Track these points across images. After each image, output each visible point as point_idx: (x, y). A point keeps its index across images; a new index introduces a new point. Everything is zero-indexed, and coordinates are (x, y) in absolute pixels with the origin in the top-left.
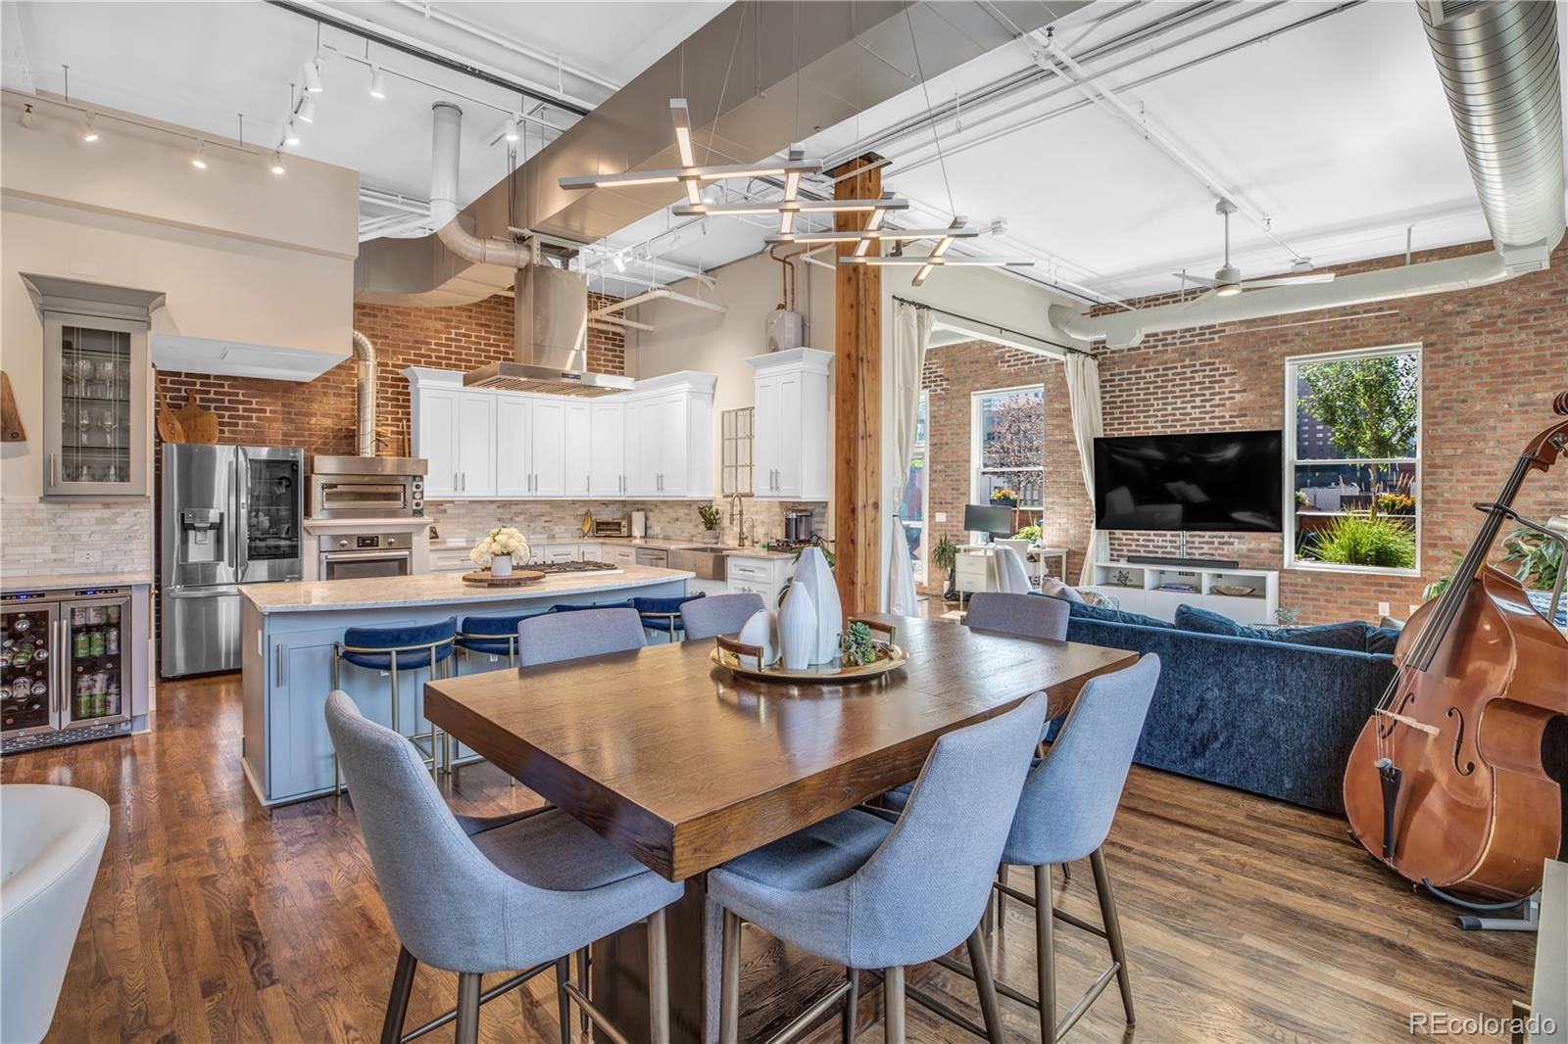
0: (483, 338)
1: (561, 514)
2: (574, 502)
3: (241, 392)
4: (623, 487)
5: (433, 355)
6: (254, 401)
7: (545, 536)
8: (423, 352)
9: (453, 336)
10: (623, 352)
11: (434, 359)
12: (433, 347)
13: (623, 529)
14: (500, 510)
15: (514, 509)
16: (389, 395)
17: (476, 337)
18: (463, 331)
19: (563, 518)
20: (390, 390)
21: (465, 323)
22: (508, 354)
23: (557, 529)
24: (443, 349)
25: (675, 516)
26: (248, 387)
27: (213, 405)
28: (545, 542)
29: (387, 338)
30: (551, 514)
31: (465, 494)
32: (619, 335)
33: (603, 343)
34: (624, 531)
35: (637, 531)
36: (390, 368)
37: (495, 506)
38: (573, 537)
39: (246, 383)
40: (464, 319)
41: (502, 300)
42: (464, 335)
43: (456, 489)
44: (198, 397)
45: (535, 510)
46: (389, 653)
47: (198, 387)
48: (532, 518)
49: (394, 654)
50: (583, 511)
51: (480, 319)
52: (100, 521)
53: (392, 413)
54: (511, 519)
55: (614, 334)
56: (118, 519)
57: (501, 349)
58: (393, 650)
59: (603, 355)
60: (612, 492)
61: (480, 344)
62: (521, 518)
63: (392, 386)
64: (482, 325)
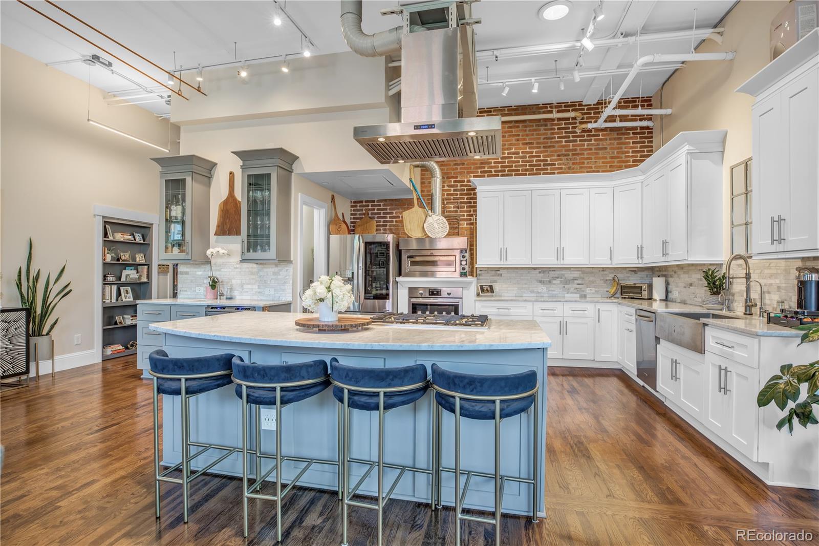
0: (528, 153)
1: (592, 279)
2: (604, 269)
3: (388, 207)
4: (640, 255)
5: (493, 170)
6: (394, 212)
7: (578, 295)
8: (486, 169)
9: (506, 155)
10: (651, 142)
11: (494, 173)
12: (493, 165)
13: (643, 292)
14: (542, 275)
15: (552, 274)
16: (465, 200)
17: (522, 153)
18: (513, 150)
19: (593, 282)
20: (466, 197)
21: (515, 145)
22: (547, 161)
23: (588, 290)
24: (500, 165)
25: (689, 280)
26: (391, 205)
27: (376, 216)
28: (578, 299)
29: (463, 164)
30: (583, 279)
31: (508, 262)
32: (648, 128)
33: (631, 138)
34: (645, 294)
35: (658, 294)
36: (466, 183)
37: (537, 271)
38: (602, 297)
39: (390, 202)
40: (514, 142)
41: (542, 122)
42: (514, 153)
43: (501, 260)
44: (370, 212)
45: (569, 275)
46: (180, 380)
47: (370, 207)
48: (567, 282)
49: (183, 381)
50: (611, 277)
51: (525, 139)
52: (274, 274)
53: (467, 211)
54: (550, 282)
55: (642, 128)
56: (281, 273)
57: (542, 158)
58: (183, 377)
59: (632, 148)
60: (631, 260)
61: (526, 157)
62: (557, 281)
63: (467, 194)
64: (527, 144)
